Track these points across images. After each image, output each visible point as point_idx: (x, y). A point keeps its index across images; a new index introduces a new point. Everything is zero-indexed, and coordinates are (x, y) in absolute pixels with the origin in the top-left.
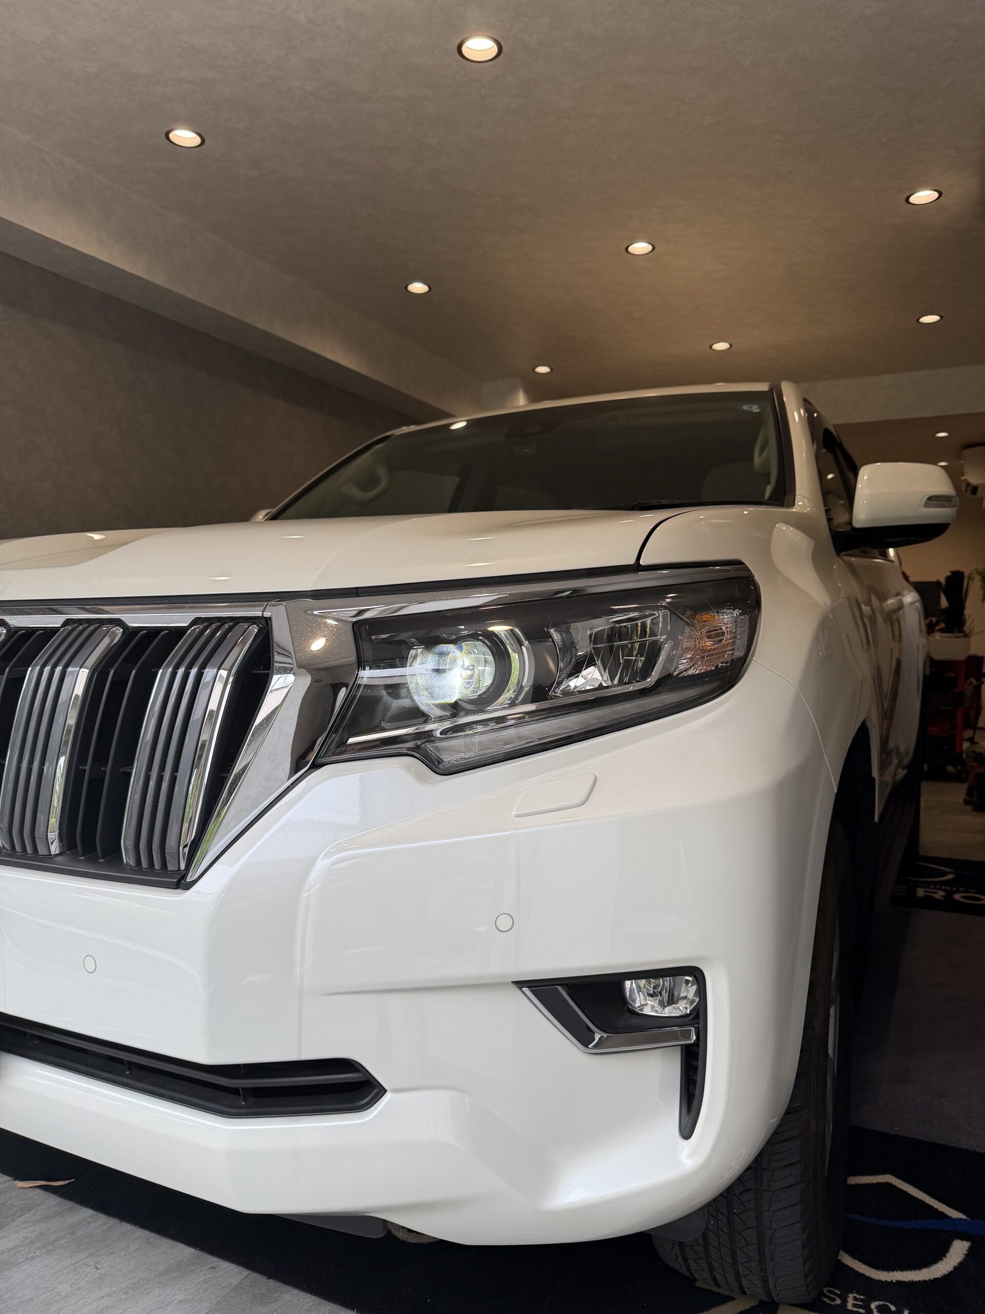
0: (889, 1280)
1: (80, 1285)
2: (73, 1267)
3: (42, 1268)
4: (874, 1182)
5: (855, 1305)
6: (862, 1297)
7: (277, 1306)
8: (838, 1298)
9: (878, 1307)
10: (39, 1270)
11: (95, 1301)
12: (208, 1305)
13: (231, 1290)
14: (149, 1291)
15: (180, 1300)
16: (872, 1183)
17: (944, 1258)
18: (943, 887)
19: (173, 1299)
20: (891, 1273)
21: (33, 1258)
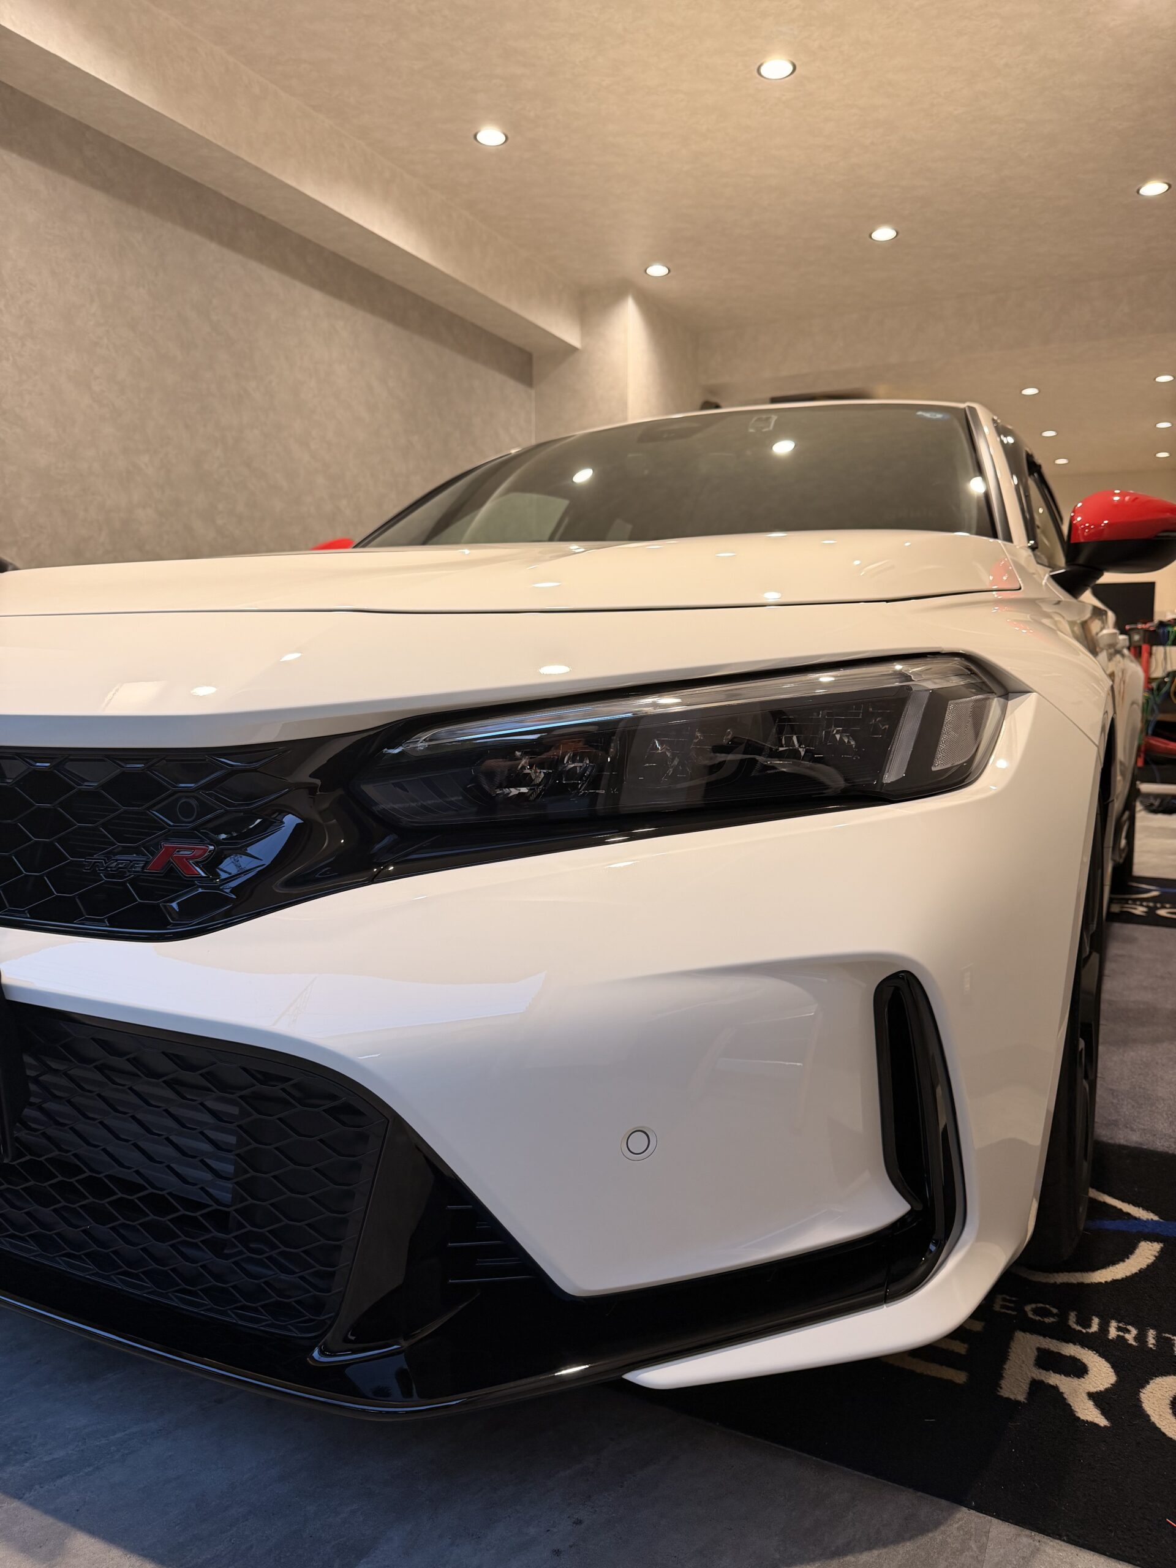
5: (1003, 1307)
6: (1014, 1299)
9: (1035, 1311)
17: (1126, 1260)
18: (1145, 904)
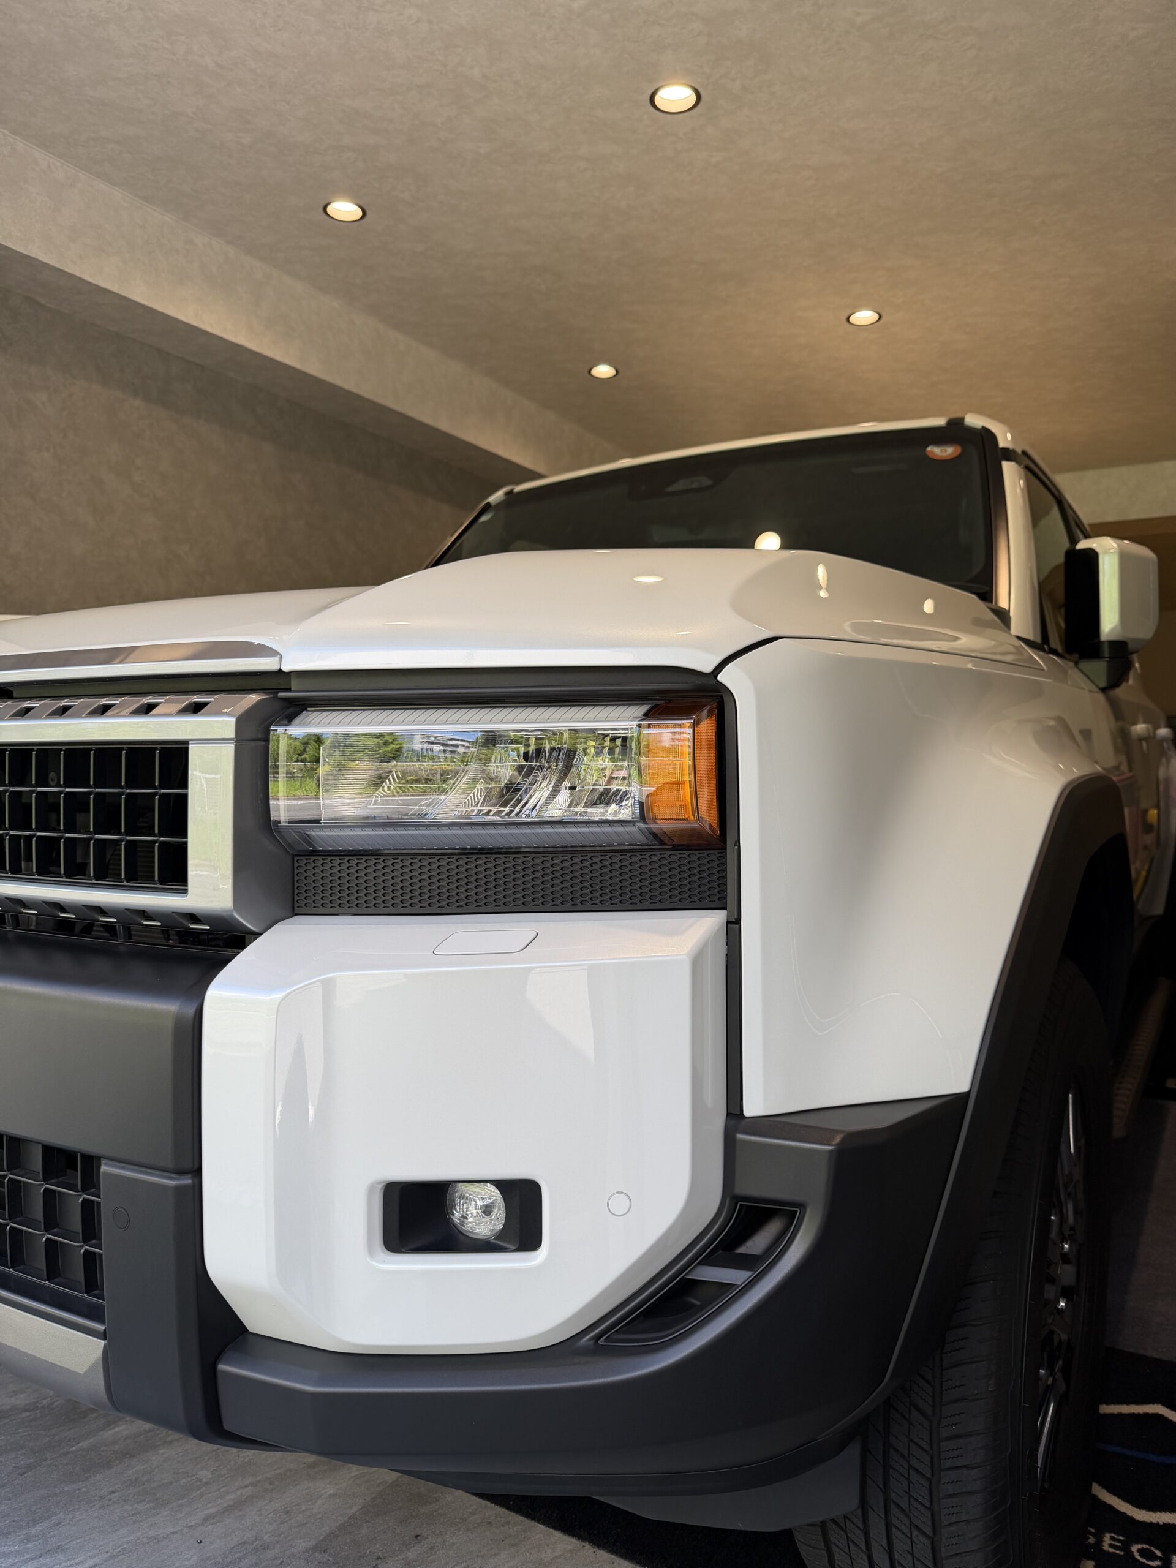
0: (1154, 1521)
1: (222, 1473)
2: (214, 1453)
3: (180, 1452)
4: (1141, 1412)
5: (1111, 1546)
6: (1121, 1538)
7: (437, 1507)
8: (1091, 1537)
9: (1142, 1552)
10: (177, 1454)
11: (238, 1489)
12: (360, 1501)
13: (386, 1488)
14: (297, 1482)
15: (330, 1495)
16: (1139, 1414)
19: (323, 1492)
20: (1158, 1514)
21: (171, 1442)
